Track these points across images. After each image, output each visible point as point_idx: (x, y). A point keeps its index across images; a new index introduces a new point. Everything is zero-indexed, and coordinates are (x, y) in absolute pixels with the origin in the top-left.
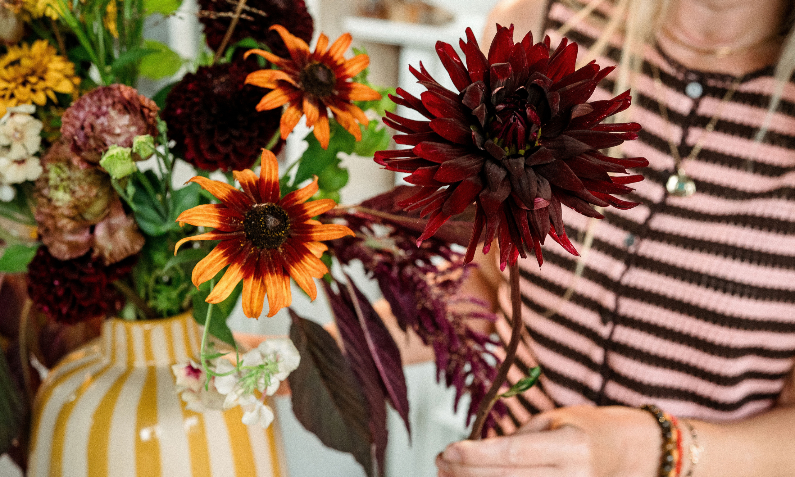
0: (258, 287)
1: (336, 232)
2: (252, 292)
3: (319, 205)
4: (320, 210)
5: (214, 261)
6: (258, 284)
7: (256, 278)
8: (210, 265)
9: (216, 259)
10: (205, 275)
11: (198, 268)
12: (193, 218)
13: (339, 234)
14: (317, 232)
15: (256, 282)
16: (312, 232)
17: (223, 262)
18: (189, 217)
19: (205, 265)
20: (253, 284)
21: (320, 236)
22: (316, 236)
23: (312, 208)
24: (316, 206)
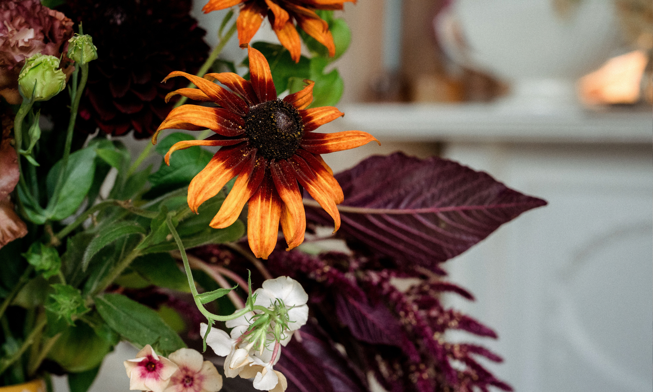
0: (268, 211)
1: (357, 139)
2: (262, 217)
3: (325, 112)
4: (328, 116)
5: (215, 173)
6: (269, 207)
7: (264, 199)
8: (211, 179)
9: (217, 171)
10: (206, 191)
11: (196, 184)
12: (189, 115)
13: (362, 141)
14: (332, 140)
15: (266, 205)
16: (327, 141)
17: (227, 175)
18: (183, 114)
19: (205, 179)
20: (262, 207)
21: (337, 145)
22: (332, 145)
23: (318, 114)
24: (322, 113)
